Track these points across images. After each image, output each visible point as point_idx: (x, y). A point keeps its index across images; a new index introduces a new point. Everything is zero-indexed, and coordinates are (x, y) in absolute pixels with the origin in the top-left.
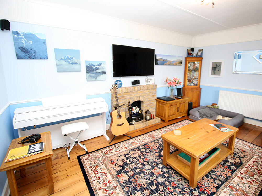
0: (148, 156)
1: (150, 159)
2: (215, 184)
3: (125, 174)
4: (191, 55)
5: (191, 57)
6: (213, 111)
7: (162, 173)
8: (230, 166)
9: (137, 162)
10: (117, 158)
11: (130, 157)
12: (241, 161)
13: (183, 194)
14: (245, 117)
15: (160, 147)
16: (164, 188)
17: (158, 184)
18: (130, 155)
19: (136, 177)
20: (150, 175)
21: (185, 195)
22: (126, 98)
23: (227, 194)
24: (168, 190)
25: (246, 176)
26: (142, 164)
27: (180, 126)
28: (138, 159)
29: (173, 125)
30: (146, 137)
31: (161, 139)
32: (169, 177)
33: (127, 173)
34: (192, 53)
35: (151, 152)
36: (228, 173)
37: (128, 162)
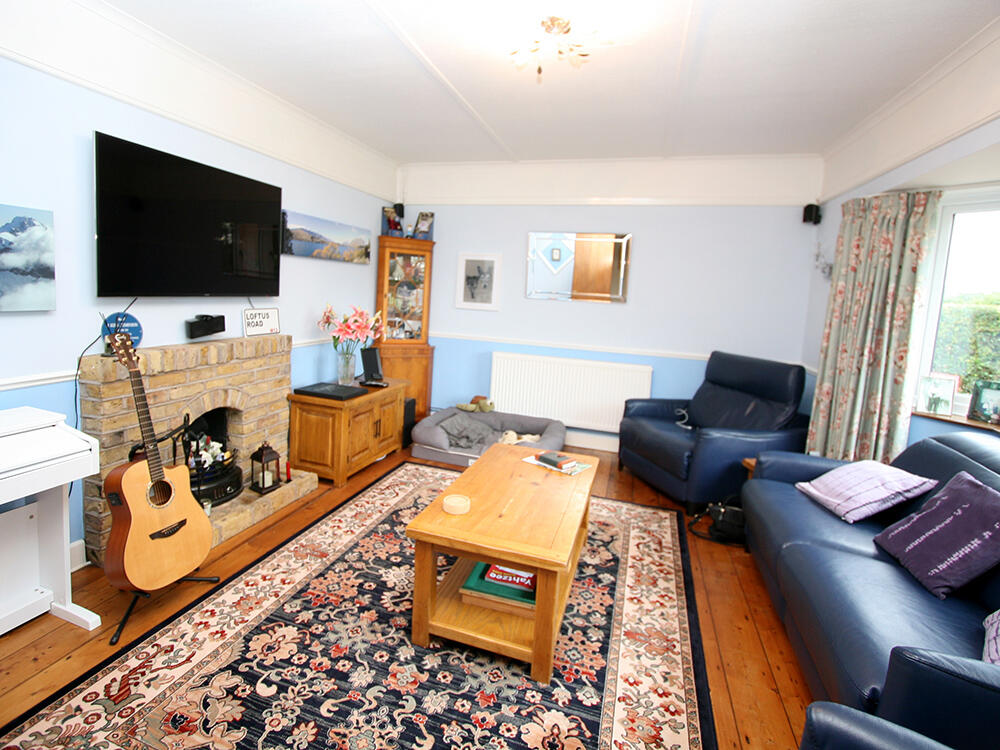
0: (336, 633)
1: (354, 644)
2: (592, 642)
3: (280, 747)
4: (396, 229)
5: (397, 238)
6: (479, 420)
7: (425, 677)
8: (596, 576)
9: (302, 675)
10: (197, 696)
11: (260, 665)
12: (613, 555)
13: (530, 715)
14: (568, 428)
15: (366, 585)
16: (463, 728)
17: (436, 723)
18: (255, 657)
19: (336, 739)
20: (387, 703)
21: (537, 716)
22: (164, 398)
23: (633, 659)
24: (481, 726)
25: (642, 590)
26: (332, 673)
27: (397, 489)
28: (304, 660)
29: (370, 493)
30: (291, 562)
31: (353, 553)
32: (458, 680)
33: (289, 741)
34: (399, 224)
35: (342, 613)
36: (604, 598)
37: (263, 690)
